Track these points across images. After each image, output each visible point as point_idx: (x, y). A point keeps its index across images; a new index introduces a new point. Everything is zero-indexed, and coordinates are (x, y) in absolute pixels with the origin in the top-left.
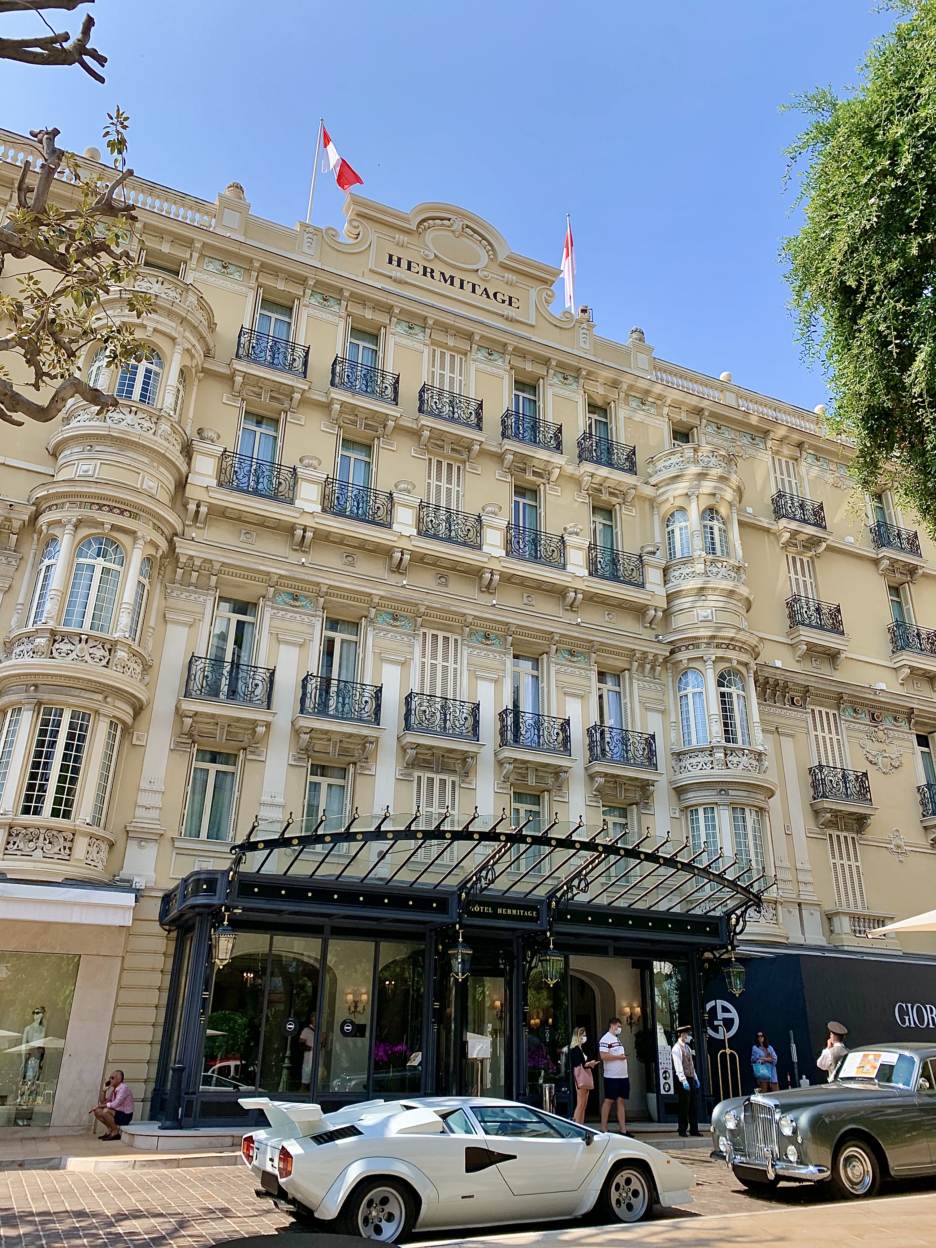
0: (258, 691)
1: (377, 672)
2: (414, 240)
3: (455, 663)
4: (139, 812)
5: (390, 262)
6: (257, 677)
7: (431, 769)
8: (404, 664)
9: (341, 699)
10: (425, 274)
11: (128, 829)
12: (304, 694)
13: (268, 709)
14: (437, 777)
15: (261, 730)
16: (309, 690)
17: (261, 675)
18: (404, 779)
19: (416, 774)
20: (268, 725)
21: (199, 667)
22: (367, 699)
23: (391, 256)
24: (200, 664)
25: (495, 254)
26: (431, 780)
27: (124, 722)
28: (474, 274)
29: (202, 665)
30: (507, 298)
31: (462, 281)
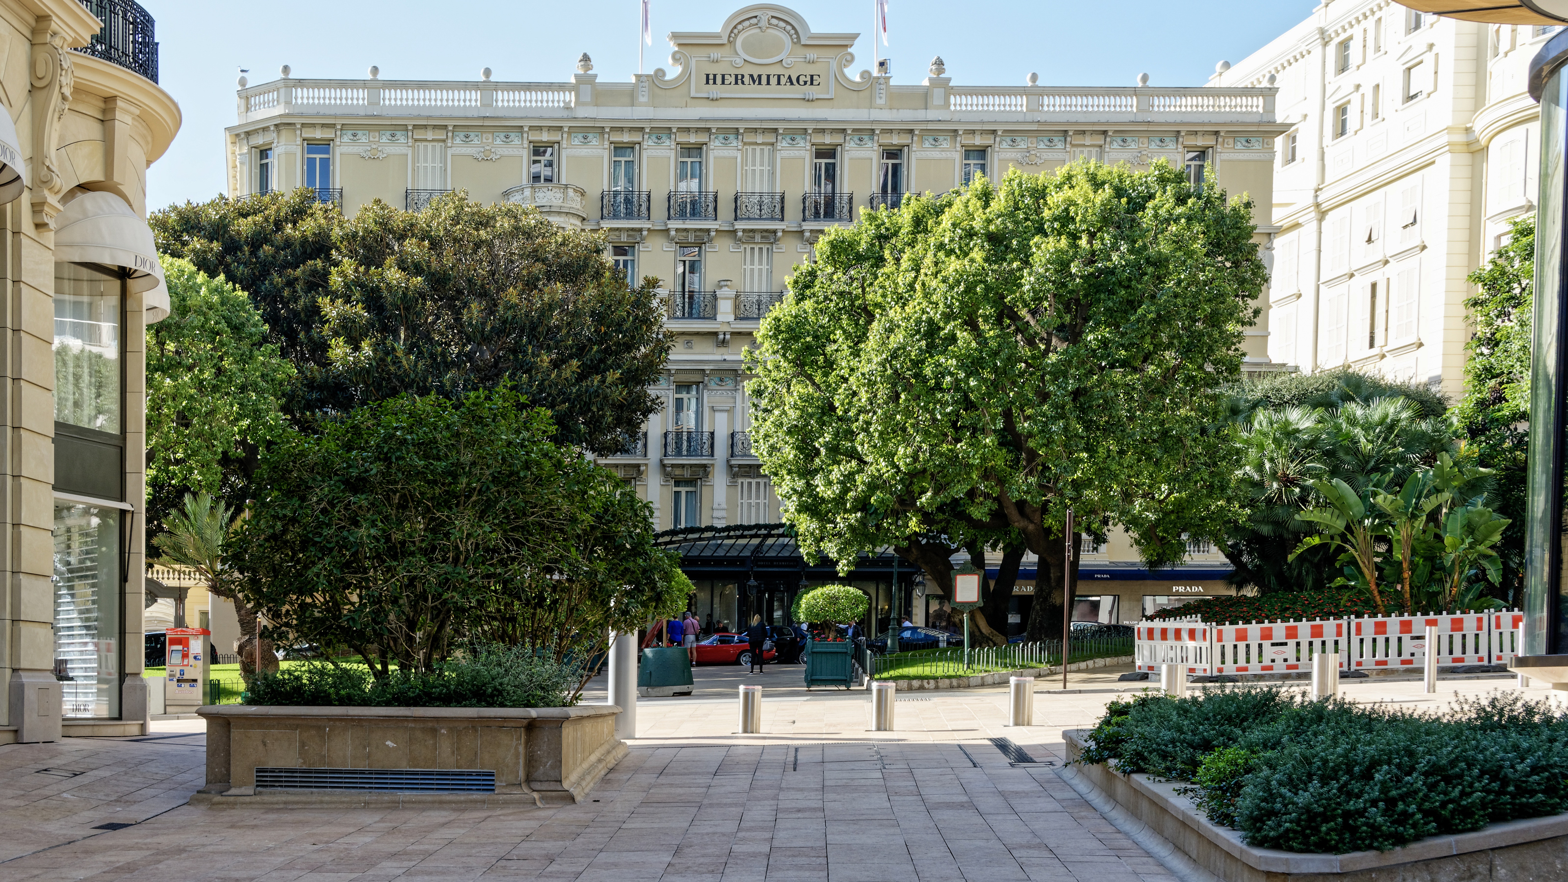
0: (639, 446)
1: (713, 421)
2: (726, 51)
5: (707, 83)
7: (750, 477)
8: (730, 411)
9: (689, 444)
10: (736, 83)
12: (666, 445)
13: (645, 455)
14: (754, 481)
15: (642, 468)
16: (668, 440)
18: (732, 485)
19: (740, 480)
20: (646, 465)
22: (705, 441)
23: (708, 75)
25: (798, 38)
26: (750, 484)
28: (779, 65)
30: (808, 79)
31: (768, 76)
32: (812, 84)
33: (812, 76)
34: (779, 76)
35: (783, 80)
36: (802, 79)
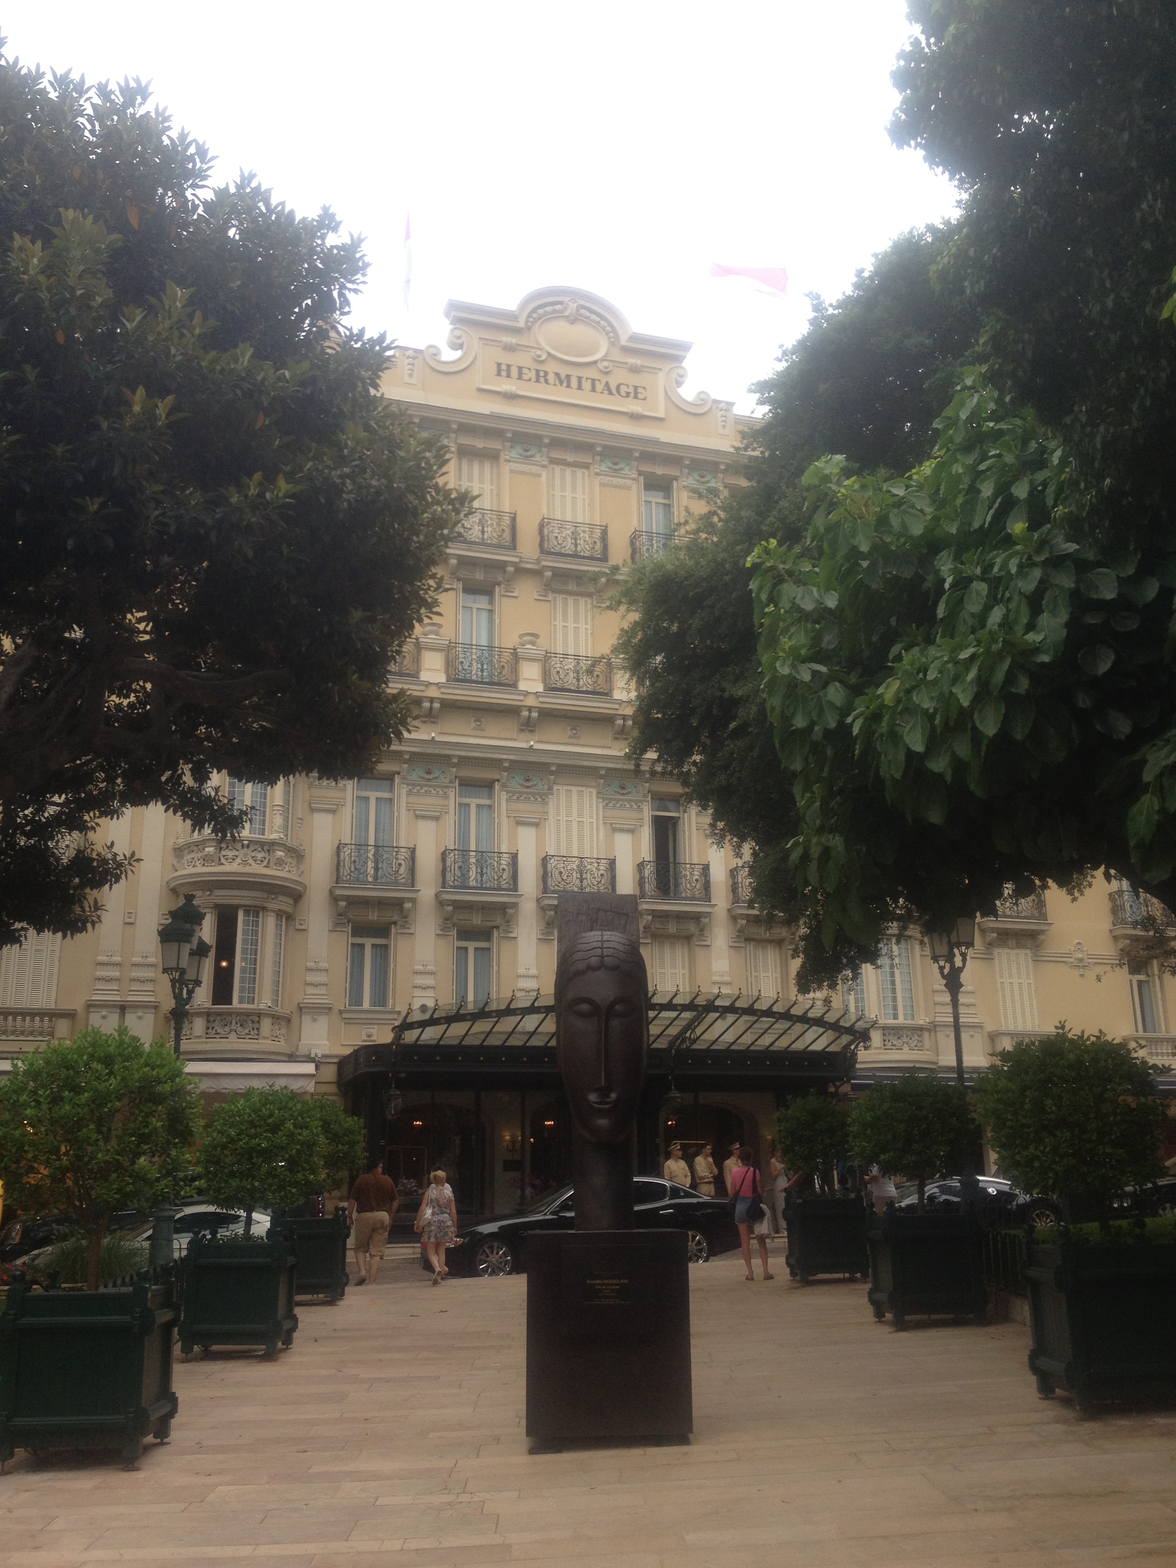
0: (402, 870)
1: (514, 838)
2: (524, 338)
3: (591, 817)
4: (310, 990)
5: (499, 374)
6: (400, 857)
8: (539, 825)
9: (479, 870)
11: (301, 1005)
12: (444, 868)
13: (413, 886)
15: (407, 906)
16: (448, 864)
17: (403, 854)
18: (546, 938)
20: (413, 901)
21: (347, 853)
22: (505, 867)
23: (499, 365)
24: (346, 851)
27: (285, 912)
28: (593, 367)
29: (349, 851)
30: (631, 390)
31: (580, 379)
32: (636, 397)
33: (636, 388)
34: (593, 381)
35: (599, 387)
36: (623, 389)
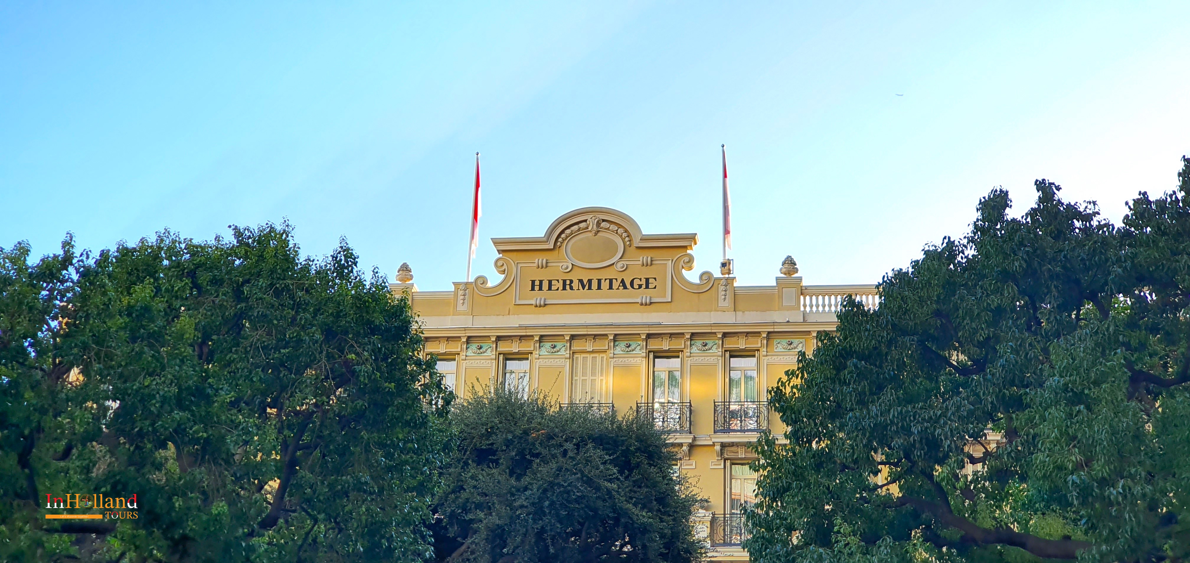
2: (553, 257)
5: (533, 289)
10: (564, 288)
23: (533, 282)
25: (630, 240)
28: (611, 269)
30: (643, 282)
31: (599, 281)
32: (647, 287)
33: (647, 280)
34: (611, 281)
35: (615, 285)
36: (636, 283)
